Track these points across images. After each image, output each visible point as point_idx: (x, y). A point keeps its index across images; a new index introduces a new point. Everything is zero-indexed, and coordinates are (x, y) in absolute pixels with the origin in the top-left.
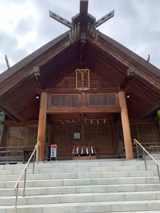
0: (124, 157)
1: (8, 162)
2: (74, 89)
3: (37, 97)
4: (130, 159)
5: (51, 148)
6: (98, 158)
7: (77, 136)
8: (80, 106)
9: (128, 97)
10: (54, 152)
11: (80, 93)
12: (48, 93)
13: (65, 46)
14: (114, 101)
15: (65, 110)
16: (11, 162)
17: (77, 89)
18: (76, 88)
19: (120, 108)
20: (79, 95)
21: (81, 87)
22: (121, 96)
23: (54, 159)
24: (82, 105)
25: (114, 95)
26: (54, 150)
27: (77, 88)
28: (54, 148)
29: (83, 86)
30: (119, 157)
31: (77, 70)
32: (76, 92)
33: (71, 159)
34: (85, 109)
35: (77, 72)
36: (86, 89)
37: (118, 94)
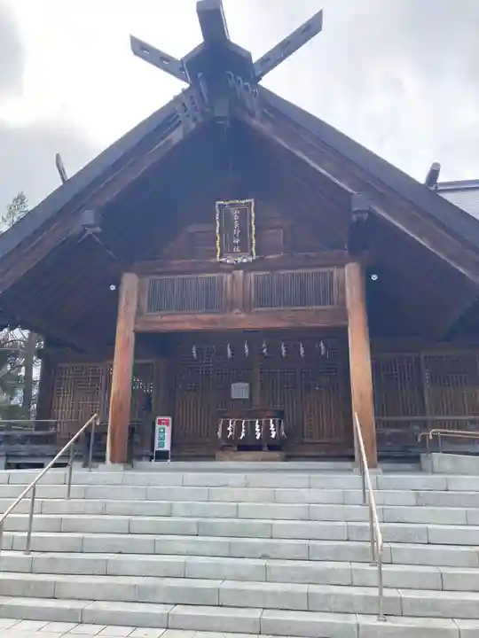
2: (213, 260)
3: (113, 288)
5: (158, 427)
6: (288, 458)
7: (240, 391)
8: (228, 310)
9: (374, 277)
10: (164, 436)
11: (229, 271)
12: (141, 274)
14: (329, 293)
15: (184, 322)
17: (218, 259)
18: (216, 257)
19: (344, 314)
20: (228, 277)
21: (232, 252)
22: (350, 278)
23: (162, 456)
24: (232, 306)
25: (331, 274)
26: (164, 432)
27: (220, 257)
28: (165, 426)
29: (236, 249)
31: (218, 203)
32: (218, 268)
33: (212, 457)
34: (241, 320)
35: (217, 210)
36: (245, 260)
37: (341, 270)
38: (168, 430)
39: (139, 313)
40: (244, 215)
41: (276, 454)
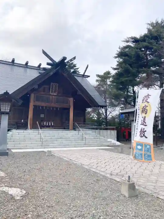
0: (69, 129)
4: (71, 130)
6: (55, 129)
11: (52, 96)
13: (50, 74)
14: (68, 102)
15: (43, 104)
22: (71, 100)
24: (52, 102)
27: (51, 93)
29: (53, 92)
30: (65, 129)
32: (50, 95)
34: (53, 105)
39: (34, 102)
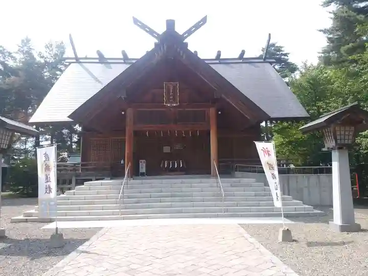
1: (94, 178)
2: (162, 104)
3: (123, 113)
5: (140, 164)
7: (167, 149)
8: (168, 123)
9: (220, 113)
10: (143, 168)
16: (97, 178)
17: (165, 104)
21: (170, 102)
23: (143, 174)
25: (205, 111)
28: (143, 163)
36: (175, 105)
37: (209, 110)
38: (144, 165)
40: (174, 87)
41: (183, 173)
